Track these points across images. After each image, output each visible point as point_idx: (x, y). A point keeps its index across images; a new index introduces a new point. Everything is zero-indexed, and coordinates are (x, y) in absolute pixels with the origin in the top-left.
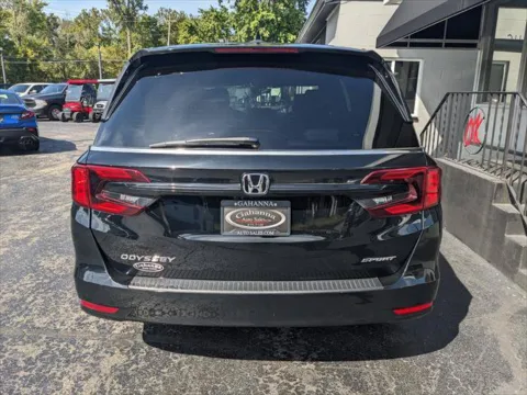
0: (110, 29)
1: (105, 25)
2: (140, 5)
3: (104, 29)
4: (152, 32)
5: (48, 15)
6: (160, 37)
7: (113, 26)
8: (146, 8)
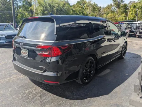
0: (114, 9)
1: (113, 8)
2: (122, 1)
3: (113, 9)
4: (125, 9)
5: (99, 7)
6: (127, 10)
7: (115, 8)
8: (124, 2)
